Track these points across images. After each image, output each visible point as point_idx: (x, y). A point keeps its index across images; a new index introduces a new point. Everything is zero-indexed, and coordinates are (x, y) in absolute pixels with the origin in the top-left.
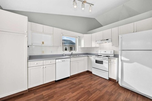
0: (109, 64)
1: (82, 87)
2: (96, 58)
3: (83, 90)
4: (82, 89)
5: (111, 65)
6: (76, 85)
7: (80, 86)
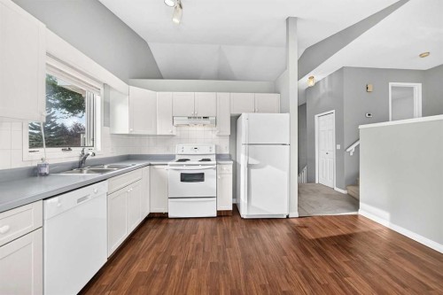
0: (219, 177)
1: (187, 268)
2: (181, 168)
3: (199, 273)
4: (193, 271)
5: (222, 178)
6: (162, 275)
7: (177, 267)
